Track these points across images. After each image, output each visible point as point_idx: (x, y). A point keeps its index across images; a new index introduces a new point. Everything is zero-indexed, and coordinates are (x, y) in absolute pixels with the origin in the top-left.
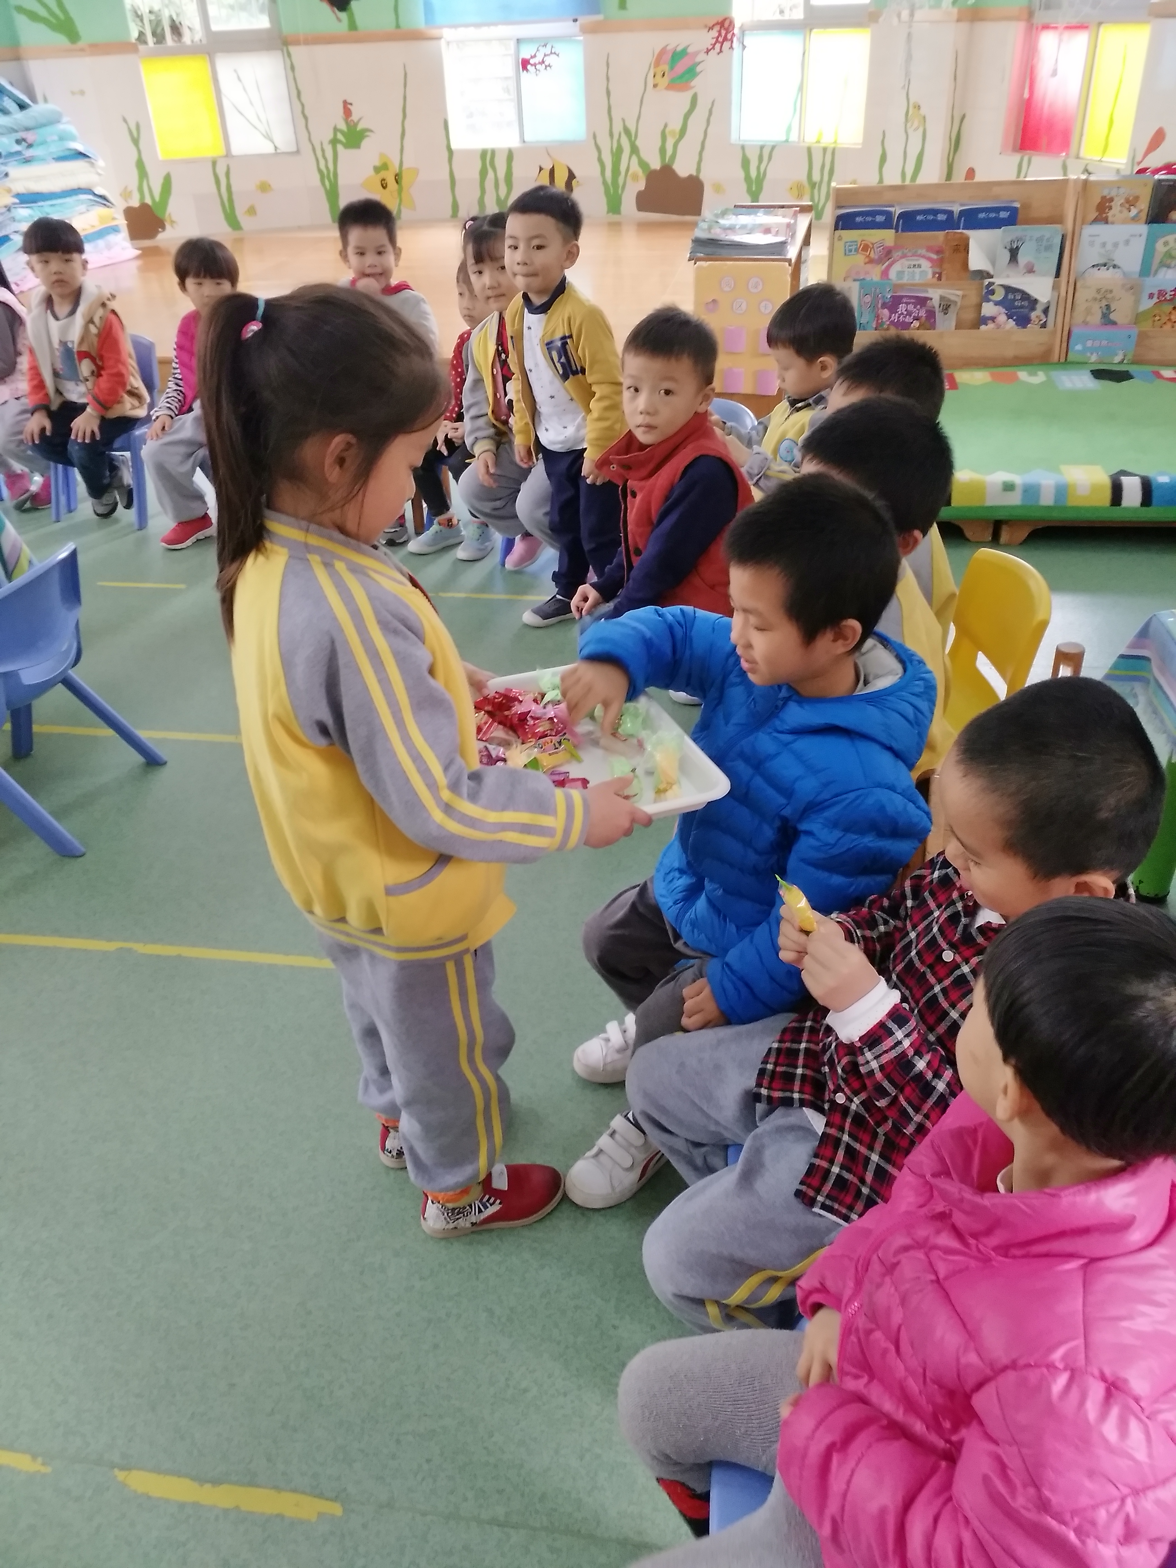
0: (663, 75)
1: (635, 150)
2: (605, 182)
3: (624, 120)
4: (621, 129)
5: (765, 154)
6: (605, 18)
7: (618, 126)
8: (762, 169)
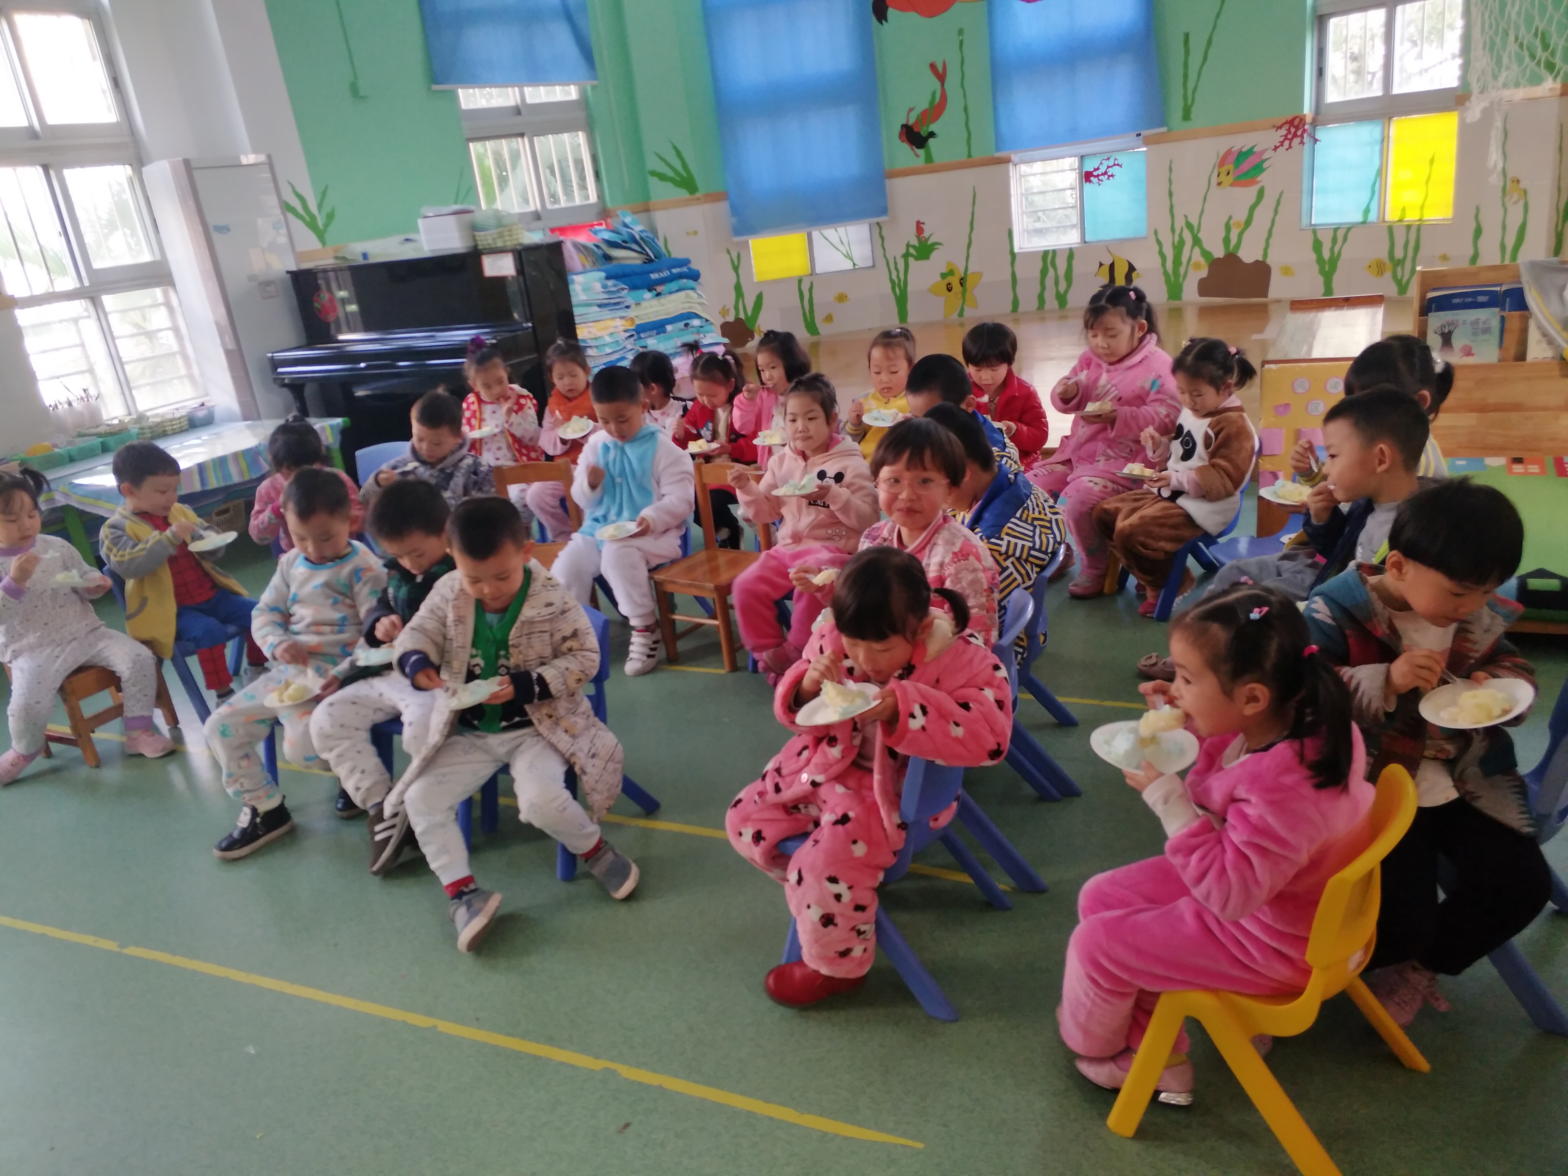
0: (1228, 173)
1: (1197, 241)
2: (1166, 273)
3: (1186, 216)
4: (1183, 223)
5: (1340, 235)
6: (1169, 130)
7: (1180, 223)
8: (1336, 250)
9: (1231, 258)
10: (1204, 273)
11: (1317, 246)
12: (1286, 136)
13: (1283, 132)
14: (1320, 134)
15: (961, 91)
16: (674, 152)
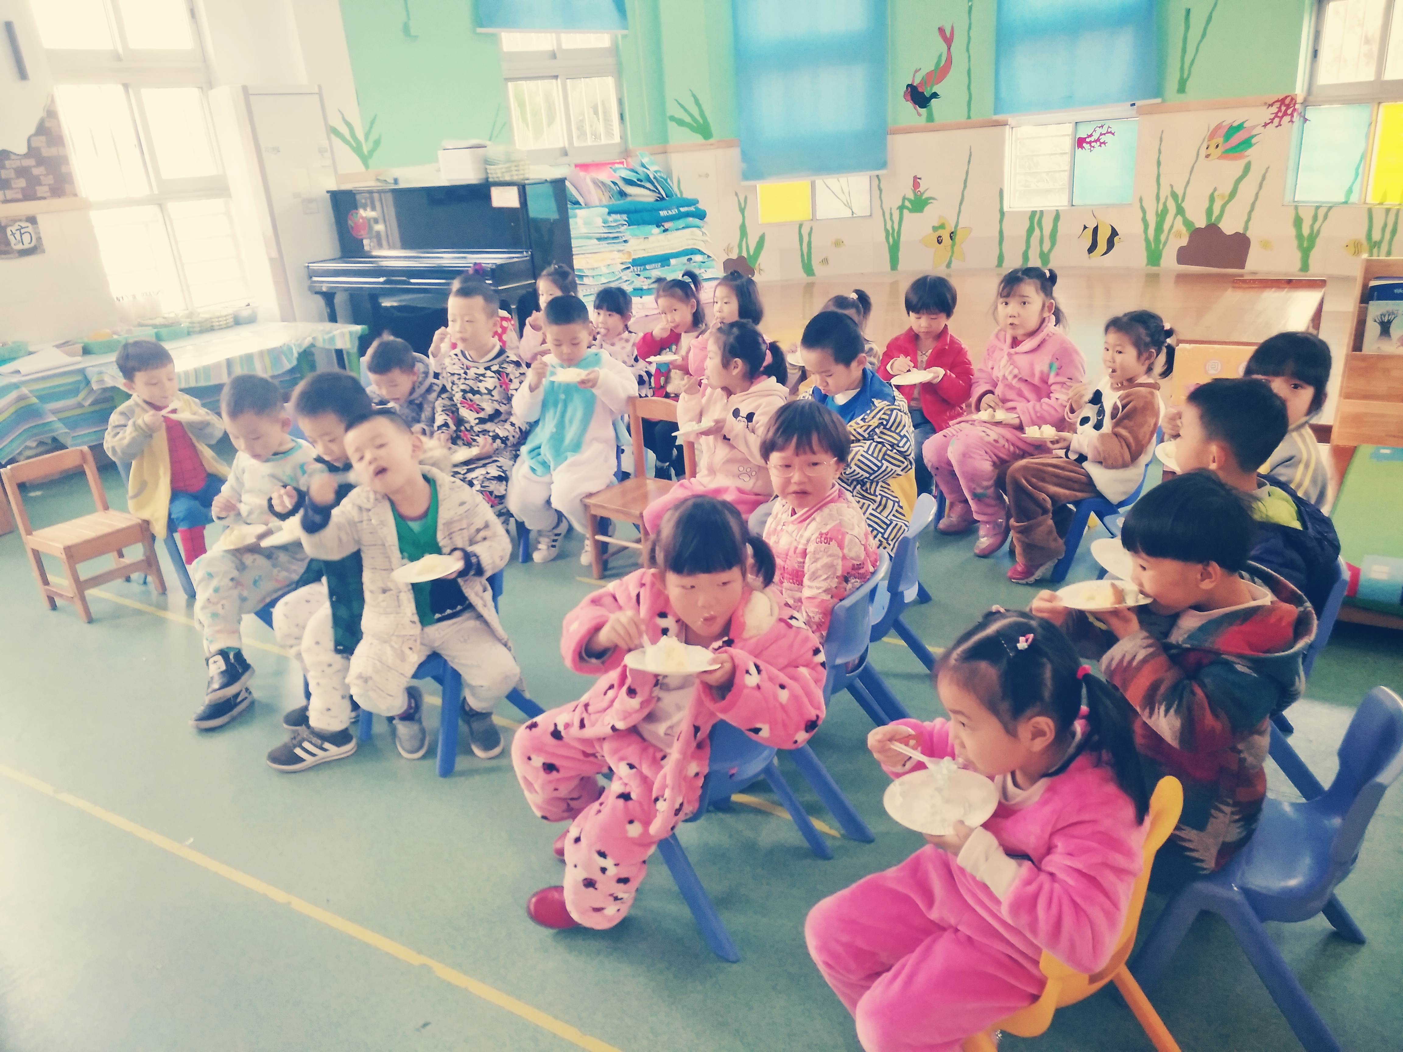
0: (1217, 146)
1: (1180, 211)
2: (1147, 240)
3: (1172, 186)
4: (1168, 193)
5: (1321, 213)
6: (1164, 101)
7: (1165, 192)
8: (1316, 227)
9: (1213, 229)
10: (1184, 242)
11: (1298, 222)
12: (1277, 113)
13: (1274, 109)
14: (1311, 113)
15: (966, 54)
16: (693, 99)
